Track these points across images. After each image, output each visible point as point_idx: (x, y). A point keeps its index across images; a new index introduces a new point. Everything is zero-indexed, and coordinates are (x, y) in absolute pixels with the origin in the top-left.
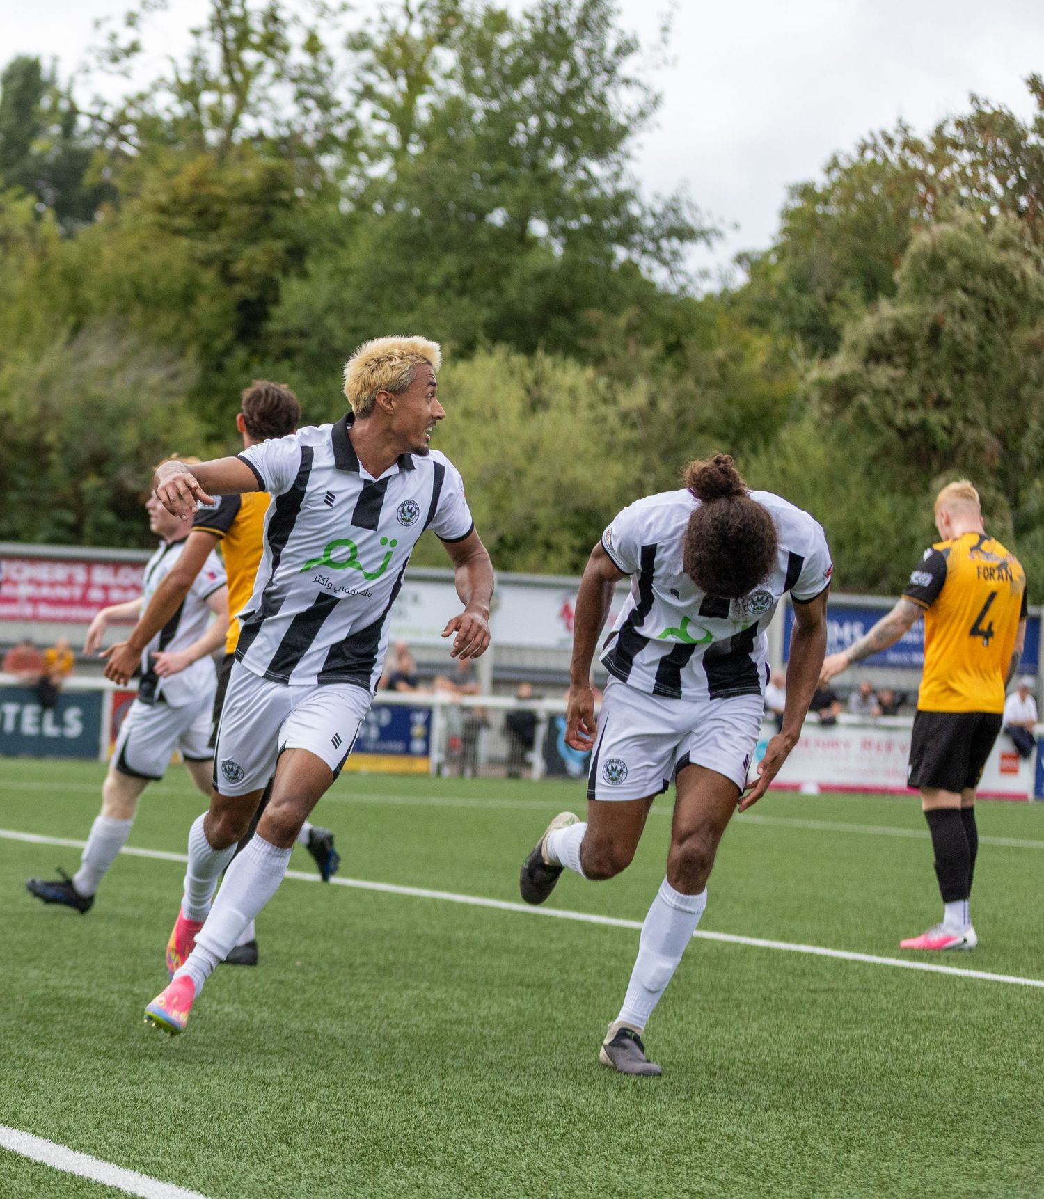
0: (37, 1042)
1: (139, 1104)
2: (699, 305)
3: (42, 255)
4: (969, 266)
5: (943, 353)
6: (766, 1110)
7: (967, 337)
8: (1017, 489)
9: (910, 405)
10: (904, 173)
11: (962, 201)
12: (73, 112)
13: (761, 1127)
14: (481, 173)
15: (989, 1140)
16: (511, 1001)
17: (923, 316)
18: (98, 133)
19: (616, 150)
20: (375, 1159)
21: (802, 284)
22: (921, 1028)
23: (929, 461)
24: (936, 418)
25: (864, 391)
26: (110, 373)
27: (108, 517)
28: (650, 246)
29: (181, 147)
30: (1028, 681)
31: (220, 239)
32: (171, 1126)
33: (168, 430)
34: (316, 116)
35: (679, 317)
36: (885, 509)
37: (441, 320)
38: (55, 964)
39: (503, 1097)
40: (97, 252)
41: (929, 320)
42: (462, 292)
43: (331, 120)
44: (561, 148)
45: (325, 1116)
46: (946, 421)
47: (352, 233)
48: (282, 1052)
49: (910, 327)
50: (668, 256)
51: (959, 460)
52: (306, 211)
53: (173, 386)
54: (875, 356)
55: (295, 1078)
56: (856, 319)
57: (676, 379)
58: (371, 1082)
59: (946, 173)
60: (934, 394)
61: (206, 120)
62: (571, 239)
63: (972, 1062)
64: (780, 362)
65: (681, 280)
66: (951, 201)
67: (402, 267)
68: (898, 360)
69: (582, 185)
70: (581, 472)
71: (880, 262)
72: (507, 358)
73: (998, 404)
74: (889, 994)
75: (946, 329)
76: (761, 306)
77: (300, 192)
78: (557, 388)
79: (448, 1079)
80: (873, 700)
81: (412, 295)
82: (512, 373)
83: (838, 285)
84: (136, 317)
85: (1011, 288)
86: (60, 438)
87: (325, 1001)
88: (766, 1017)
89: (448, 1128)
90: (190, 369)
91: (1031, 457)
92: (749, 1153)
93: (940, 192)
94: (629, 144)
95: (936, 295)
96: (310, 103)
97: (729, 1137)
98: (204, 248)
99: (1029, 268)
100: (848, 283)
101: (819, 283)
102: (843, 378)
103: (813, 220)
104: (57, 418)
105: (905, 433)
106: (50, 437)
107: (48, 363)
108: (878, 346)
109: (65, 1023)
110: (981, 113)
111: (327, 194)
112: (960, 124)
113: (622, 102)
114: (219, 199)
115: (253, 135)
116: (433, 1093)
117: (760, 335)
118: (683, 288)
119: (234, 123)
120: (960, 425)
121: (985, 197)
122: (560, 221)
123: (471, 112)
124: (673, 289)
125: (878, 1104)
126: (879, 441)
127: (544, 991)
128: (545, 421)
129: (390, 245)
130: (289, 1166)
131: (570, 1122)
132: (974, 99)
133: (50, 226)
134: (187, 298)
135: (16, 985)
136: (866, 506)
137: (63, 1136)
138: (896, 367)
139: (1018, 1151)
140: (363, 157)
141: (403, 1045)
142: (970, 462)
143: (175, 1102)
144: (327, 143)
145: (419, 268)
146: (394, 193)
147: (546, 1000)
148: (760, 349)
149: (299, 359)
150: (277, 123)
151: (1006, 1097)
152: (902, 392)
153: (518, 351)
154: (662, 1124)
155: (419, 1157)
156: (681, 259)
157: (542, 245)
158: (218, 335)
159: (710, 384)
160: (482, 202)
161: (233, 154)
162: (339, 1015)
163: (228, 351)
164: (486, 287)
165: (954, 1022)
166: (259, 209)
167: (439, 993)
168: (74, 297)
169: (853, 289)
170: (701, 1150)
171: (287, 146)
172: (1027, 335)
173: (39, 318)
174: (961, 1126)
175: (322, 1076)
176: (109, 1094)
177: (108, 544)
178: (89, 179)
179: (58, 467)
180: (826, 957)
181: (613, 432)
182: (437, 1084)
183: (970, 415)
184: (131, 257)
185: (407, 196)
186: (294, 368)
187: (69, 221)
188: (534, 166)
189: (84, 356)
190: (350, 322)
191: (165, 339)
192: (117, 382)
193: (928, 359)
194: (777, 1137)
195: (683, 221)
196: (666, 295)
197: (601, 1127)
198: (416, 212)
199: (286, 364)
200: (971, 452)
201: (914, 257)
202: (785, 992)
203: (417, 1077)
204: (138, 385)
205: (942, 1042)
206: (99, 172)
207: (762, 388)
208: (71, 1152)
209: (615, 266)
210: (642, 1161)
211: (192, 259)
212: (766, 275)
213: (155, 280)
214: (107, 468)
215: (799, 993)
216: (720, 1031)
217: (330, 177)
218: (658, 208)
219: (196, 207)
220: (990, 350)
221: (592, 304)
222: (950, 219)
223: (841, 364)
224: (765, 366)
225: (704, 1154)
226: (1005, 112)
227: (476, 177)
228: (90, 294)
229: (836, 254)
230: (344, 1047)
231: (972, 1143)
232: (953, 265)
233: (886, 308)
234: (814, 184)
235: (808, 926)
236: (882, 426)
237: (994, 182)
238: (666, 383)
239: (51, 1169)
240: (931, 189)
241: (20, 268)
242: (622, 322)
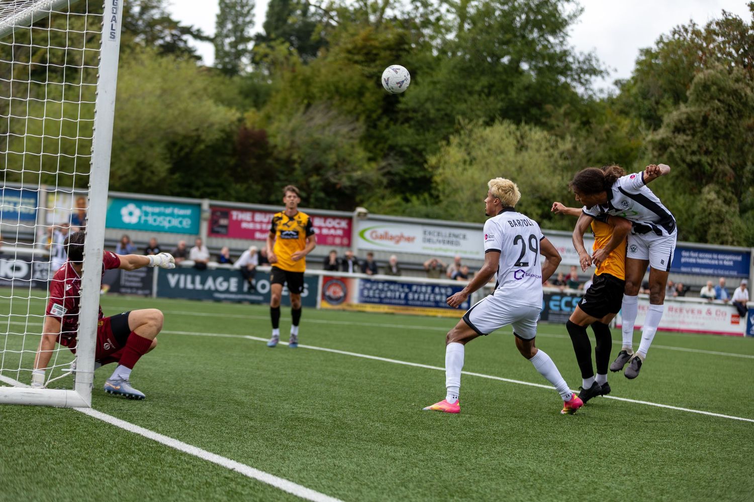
0: (289, 438)
1: (336, 467)
2: (598, 104)
3: (293, 71)
4: (721, 90)
5: (709, 129)
6: (624, 476)
7: (720, 122)
8: (741, 193)
9: (693, 153)
10: (692, 45)
11: (718, 59)
12: (307, 5)
13: (622, 483)
14: (498, 39)
15: (725, 491)
16: (508, 423)
17: (700, 112)
18: (319, 14)
19: (560, 31)
20: (446, 495)
21: (645, 95)
22: (695, 439)
23: (702, 180)
24: (705, 159)
25: (672, 146)
26: (324, 128)
27: (322, 195)
28: (576, 77)
29: (358, 23)
30: (744, 281)
31: (376, 66)
32: (351, 478)
33: (350, 155)
34: (421, 10)
35: (588, 109)
36: (681, 200)
37: (479, 107)
38: (297, 402)
39: (504, 467)
40: (319, 71)
41: (703, 114)
42: (489, 95)
43: (429, 12)
44: (536, 30)
45: (422, 475)
46: (709, 161)
47: (438, 65)
48: (402, 446)
49: (694, 117)
50: (583, 81)
51: (715, 179)
52: (416, 54)
53: (353, 134)
54: (678, 129)
55: (408, 457)
56: (670, 112)
57: (586, 138)
58: (443, 459)
59: (711, 46)
60: (704, 148)
61: (370, 10)
62: (540, 71)
63: (718, 455)
64: (634, 132)
65: (590, 93)
66: (713, 59)
67: (462, 82)
68: (688, 132)
69: (545, 47)
70: (543, 180)
71: (680, 85)
72: (509, 126)
73: (733, 153)
74: (680, 423)
75: (710, 118)
76: (626, 105)
77: (413, 46)
78: (531, 141)
79: (479, 459)
80: (673, 289)
81: (466, 96)
82: (510, 133)
83: (662, 97)
84: (336, 101)
85: (740, 100)
86: (299, 157)
87: (422, 421)
88: (624, 433)
89: (479, 481)
90: (361, 127)
91: (747, 178)
92: (616, 494)
93: (708, 55)
94: (568, 29)
95: (706, 102)
96: (419, 4)
97: (607, 488)
98: (368, 70)
99: (748, 91)
100: (666, 96)
101: (652, 95)
102: (663, 139)
103: (650, 65)
104: (299, 148)
105: (691, 166)
106: (295, 157)
107: (294, 122)
108: (679, 125)
109: (302, 429)
110: (727, 19)
111: (427, 47)
112: (718, 24)
113: (566, 9)
114: (376, 48)
115: (392, 18)
116: (472, 465)
117: (625, 119)
118: (590, 97)
119: (383, 11)
120: (716, 163)
121: (729, 58)
122: (533, 63)
123: (494, 10)
124: (586, 97)
125: (675, 474)
126: (679, 169)
127: (523, 419)
128: (525, 155)
129: (456, 71)
130: (406, 497)
131: (535, 480)
132: (724, 12)
133: (296, 58)
134: (360, 93)
135: (279, 411)
136: (672, 200)
137: (301, 481)
138: (687, 135)
139: (739, 496)
140: (443, 31)
141: (458, 443)
142: (720, 180)
143: (353, 467)
144: (426, 23)
145: (469, 82)
146: (458, 46)
147: (524, 424)
148: (626, 124)
149: (412, 123)
150: (403, 13)
151: (733, 471)
152: (690, 146)
153: (514, 123)
154: (577, 481)
155: (465, 494)
156: (591, 83)
157: (526, 73)
158: (374, 111)
159: (602, 141)
160: (498, 52)
161: (382, 27)
162: (428, 428)
163: (379, 118)
164: (500, 92)
165: (710, 437)
166: (394, 53)
167: (474, 419)
168: (308, 91)
169: (668, 99)
170: (595, 493)
171: (407, 23)
172: (747, 122)
173: (291, 101)
174: (713, 484)
175: (421, 457)
176: (322, 463)
177: (322, 208)
178: (314, 37)
179: (298, 171)
180: (652, 406)
181: (556, 162)
182: (474, 461)
183: (720, 158)
184: (335, 73)
185: (464, 49)
186: (410, 127)
187: (304, 56)
188: (523, 37)
189: (312, 119)
190: (437, 107)
191: (350, 112)
192: (326, 133)
193: (702, 132)
194: (629, 488)
195: (592, 65)
196: (582, 99)
197: (549, 482)
198: (468, 56)
199: (407, 125)
200: (721, 176)
201: (695, 84)
202: (633, 422)
203: (465, 457)
204: (336, 134)
205: (704, 446)
206: (319, 34)
207: (625, 143)
208: (305, 489)
209: (559, 84)
210: (568, 497)
211: (363, 75)
212: (628, 90)
213: (345, 85)
214: (322, 172)
215: (639, 423)
216: (603, 439)
217: (427, 39)
218: (581, 59)
219: (365, 51)
220: (730, 128)
221: (549, 102)
222: (714, 68)
223: (662, 133)
224: (627, 133)
225: (596, 495)
226: (738, 18)
227: (496, 40)
228: (315, 90)
229: (660, 82)
230: (431, 443)
231: (718, 492)
232: (714, 88)
233: (683, 108)
234: (651, 49)
235: (644, 392)
236: (680, 162)
237: (734, 52)
238: (582, 139)
239: (296, 496)
240: (704, 53)
241: (282, 76)
242: (562, 111)
